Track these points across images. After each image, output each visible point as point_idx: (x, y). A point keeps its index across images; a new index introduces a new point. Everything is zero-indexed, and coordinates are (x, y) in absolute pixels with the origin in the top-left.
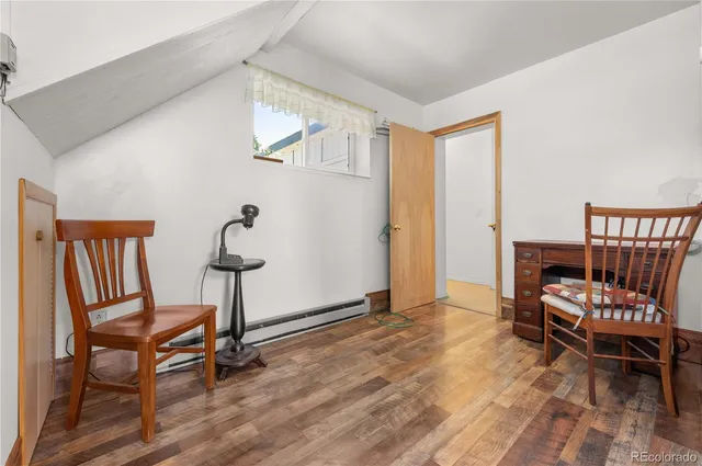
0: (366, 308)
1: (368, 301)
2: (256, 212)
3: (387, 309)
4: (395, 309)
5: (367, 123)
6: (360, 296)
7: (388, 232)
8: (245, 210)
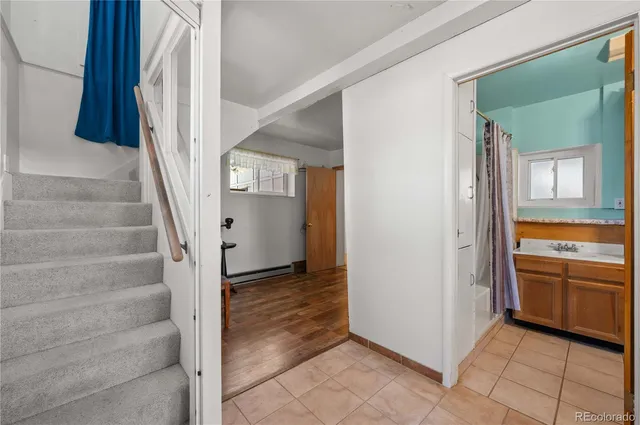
0: (292, 270)
1: (293, 266)
2: (232, 221)
3: (304, 271)
4: (308, 271)
5: (293, 167)
6: (289, 264)
7: (305, 227)
8: (227, 220)
